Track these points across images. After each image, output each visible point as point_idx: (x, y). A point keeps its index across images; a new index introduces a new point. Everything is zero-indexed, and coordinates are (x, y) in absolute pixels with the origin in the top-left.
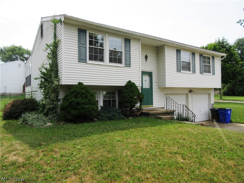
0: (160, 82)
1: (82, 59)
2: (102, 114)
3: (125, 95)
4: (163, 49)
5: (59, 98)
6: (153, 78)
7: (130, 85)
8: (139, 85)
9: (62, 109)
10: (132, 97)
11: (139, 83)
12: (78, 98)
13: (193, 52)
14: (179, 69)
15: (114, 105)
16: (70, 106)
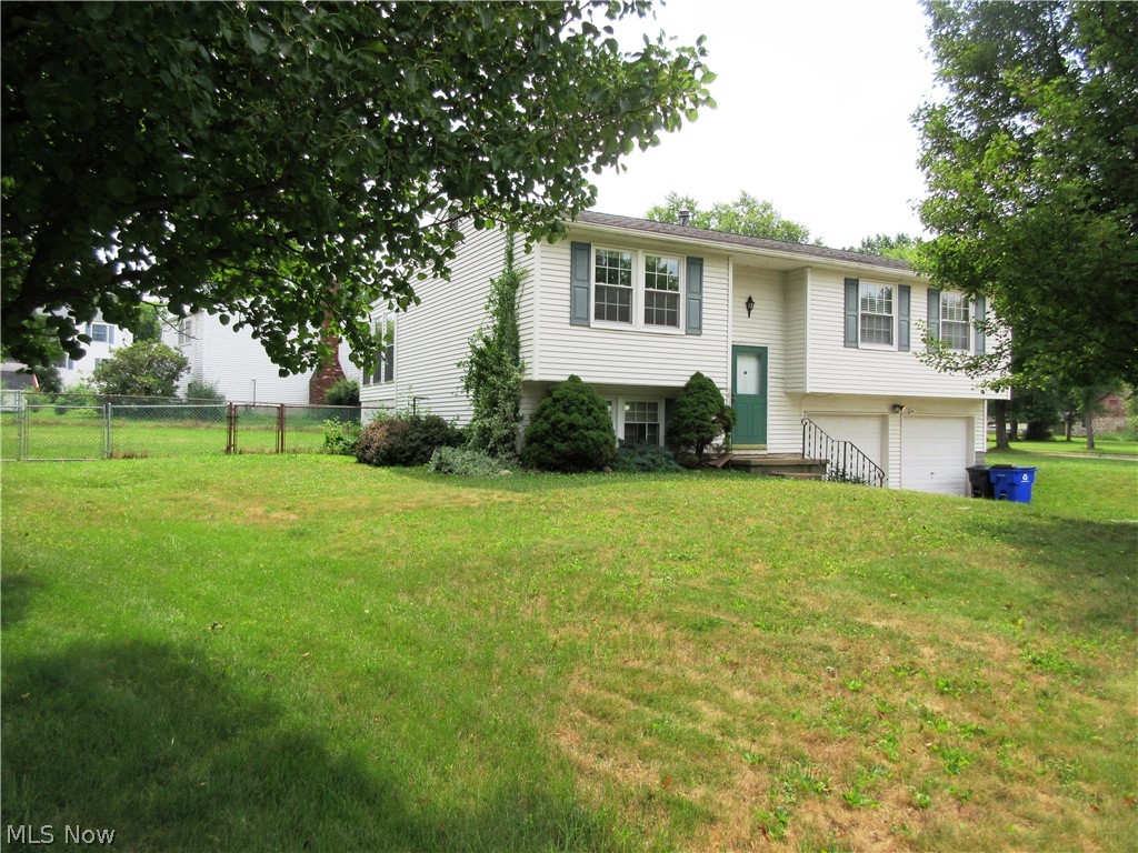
0: (791, 376)
1: (578, 319)
2: (624, 458)
3: (684, 409)
4: (803, 280)
5: (521, 413)
6: (769, 365)
7: (700, 386)
8: (724, 386)
9: (532, 439)
10: (703, 417)
11: (724, 380)
12: (571, 413)
13: (903, 283)
14: (852, 338)
15: (654, 439)
16: (554, 431)
